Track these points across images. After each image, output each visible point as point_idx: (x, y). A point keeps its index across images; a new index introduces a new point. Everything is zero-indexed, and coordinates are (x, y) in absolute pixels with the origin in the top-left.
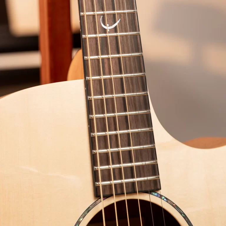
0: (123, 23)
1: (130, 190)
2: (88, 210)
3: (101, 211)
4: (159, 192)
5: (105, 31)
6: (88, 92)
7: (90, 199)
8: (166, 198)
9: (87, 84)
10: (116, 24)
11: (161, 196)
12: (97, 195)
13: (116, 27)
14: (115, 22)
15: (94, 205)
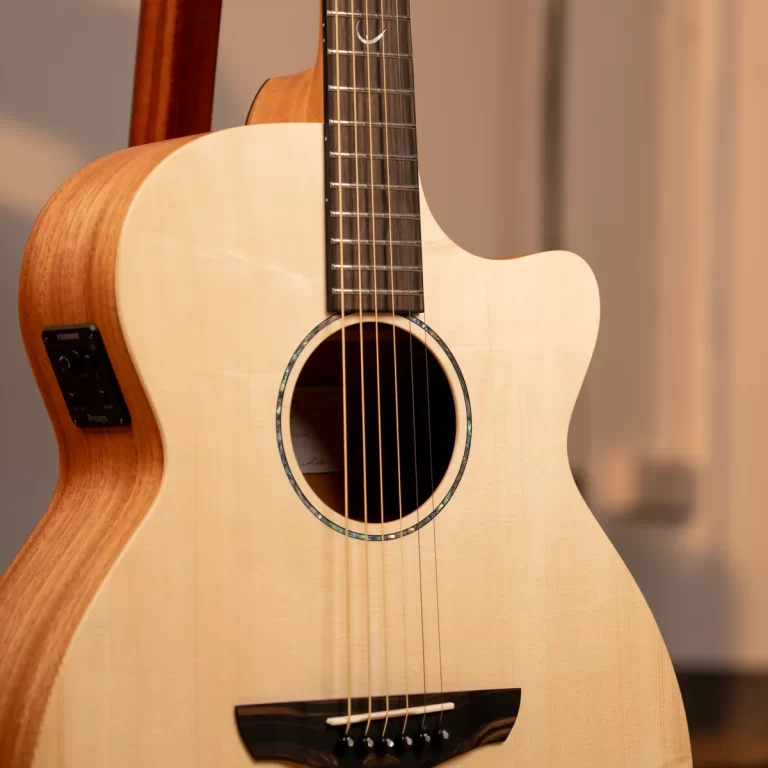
0: (389, 36)
1: (382, 307)
2: (316, 331)
3: (340, 331)
4: (421, 316)
5: (361, 46)
6: (329, 146)
7: (320, 314)
8: (429, 328)
9: (329, 131)
10: (379, 37)
11: (421, 324)
12: (332, 308)
13: (378, 43)
14: (377, 34)
15: (327, 323)
